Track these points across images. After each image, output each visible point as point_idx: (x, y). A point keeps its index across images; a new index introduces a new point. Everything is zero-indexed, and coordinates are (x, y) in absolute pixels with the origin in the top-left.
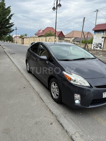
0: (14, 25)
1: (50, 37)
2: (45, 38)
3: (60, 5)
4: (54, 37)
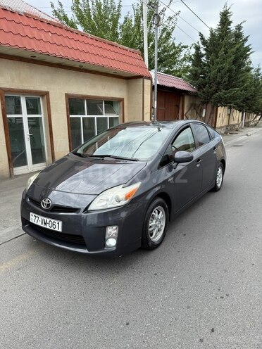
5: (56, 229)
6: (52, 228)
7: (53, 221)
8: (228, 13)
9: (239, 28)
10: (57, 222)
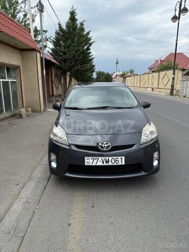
0: (93, 58)
1: (166, 72)
2: (157, 73)
3: (185, 10)
4: (172, 71)
5: (120, 163)
6: (115, 164)
7: (115, 158)
8: (75, 13)
9: (82, 24)
10: (120, 158)
